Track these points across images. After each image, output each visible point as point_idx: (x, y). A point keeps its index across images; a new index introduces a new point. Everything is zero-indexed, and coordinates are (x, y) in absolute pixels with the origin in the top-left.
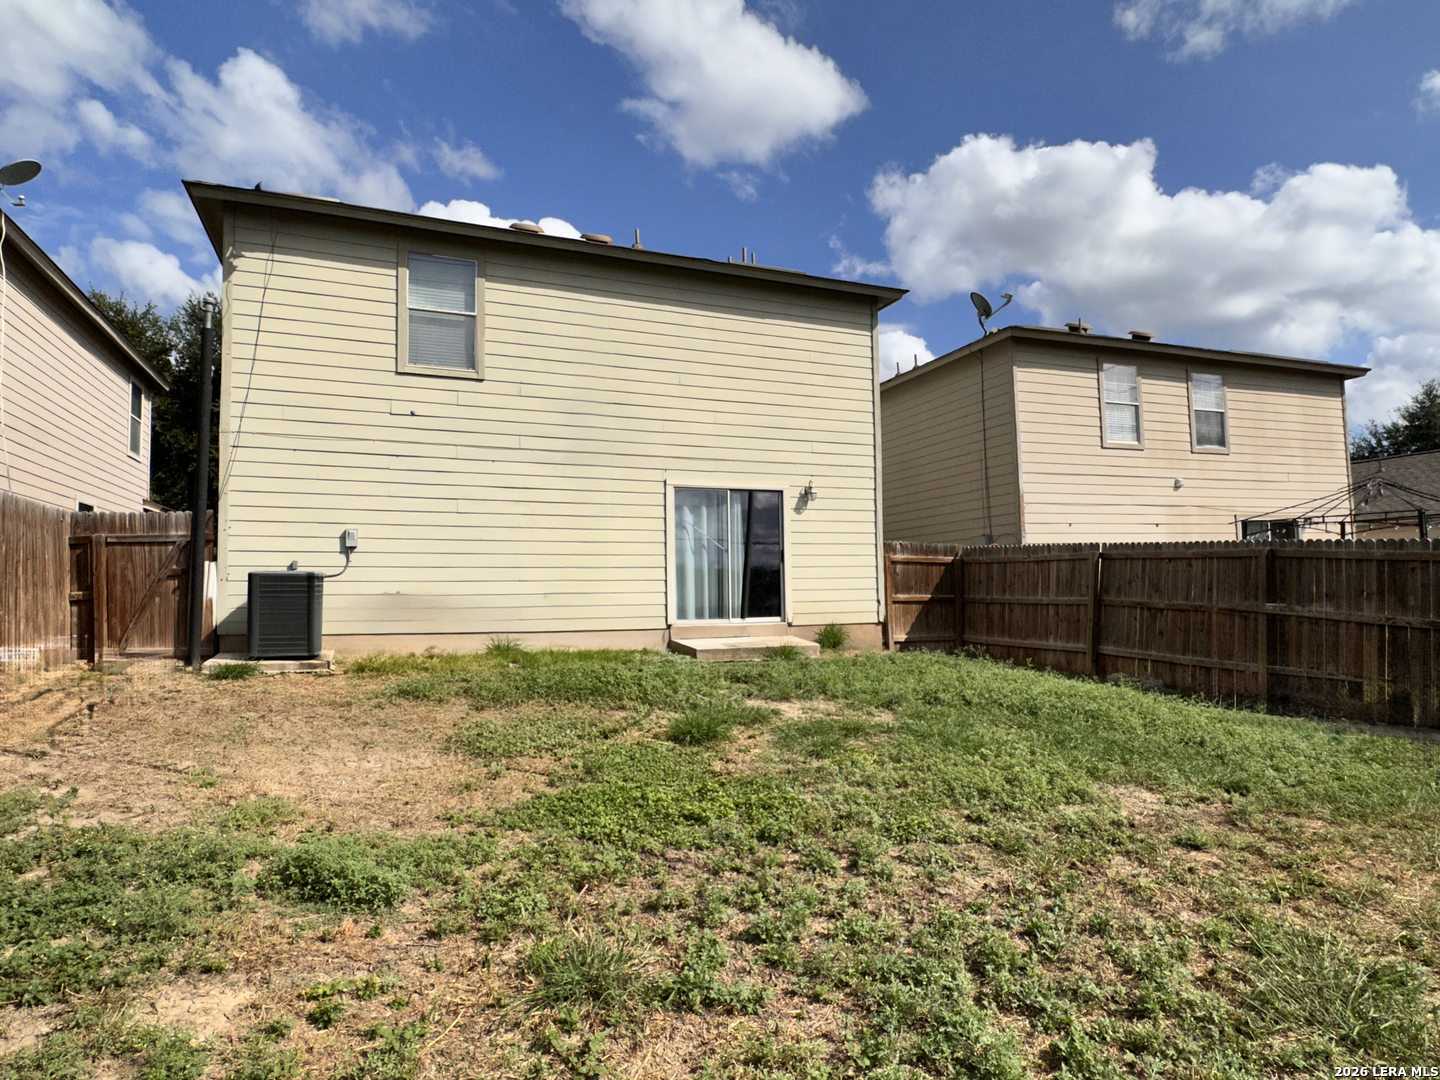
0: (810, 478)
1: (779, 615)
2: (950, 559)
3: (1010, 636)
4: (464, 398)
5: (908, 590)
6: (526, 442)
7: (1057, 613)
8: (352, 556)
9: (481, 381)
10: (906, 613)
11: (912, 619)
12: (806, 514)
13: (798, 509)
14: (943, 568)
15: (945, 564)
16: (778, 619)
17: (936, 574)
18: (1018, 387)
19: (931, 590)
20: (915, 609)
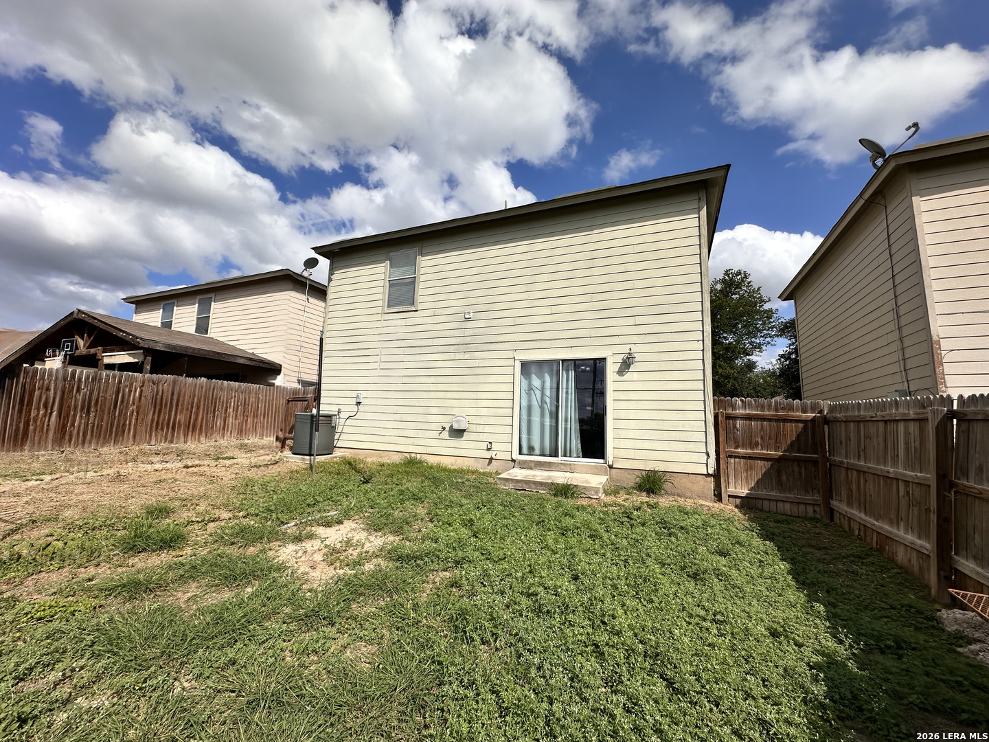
0: (629, 346)
1: (604, 459)
2: (810, 415)
3: (866, 513)
4: (409, 322)
5: (753, 445)
6: (436, 342)
7: (908, 493)
8: (360, 407)
9: (417, 311)
10: (749, 469)
11: (756, 475)
12: (628, 376)
13: (621, 372)
14: (801, 425)
15: (805, 422)
16: (602, 461)
17: (791, 431)
18: (920, 219)
19: (784, 447)
20: (761, 467)
